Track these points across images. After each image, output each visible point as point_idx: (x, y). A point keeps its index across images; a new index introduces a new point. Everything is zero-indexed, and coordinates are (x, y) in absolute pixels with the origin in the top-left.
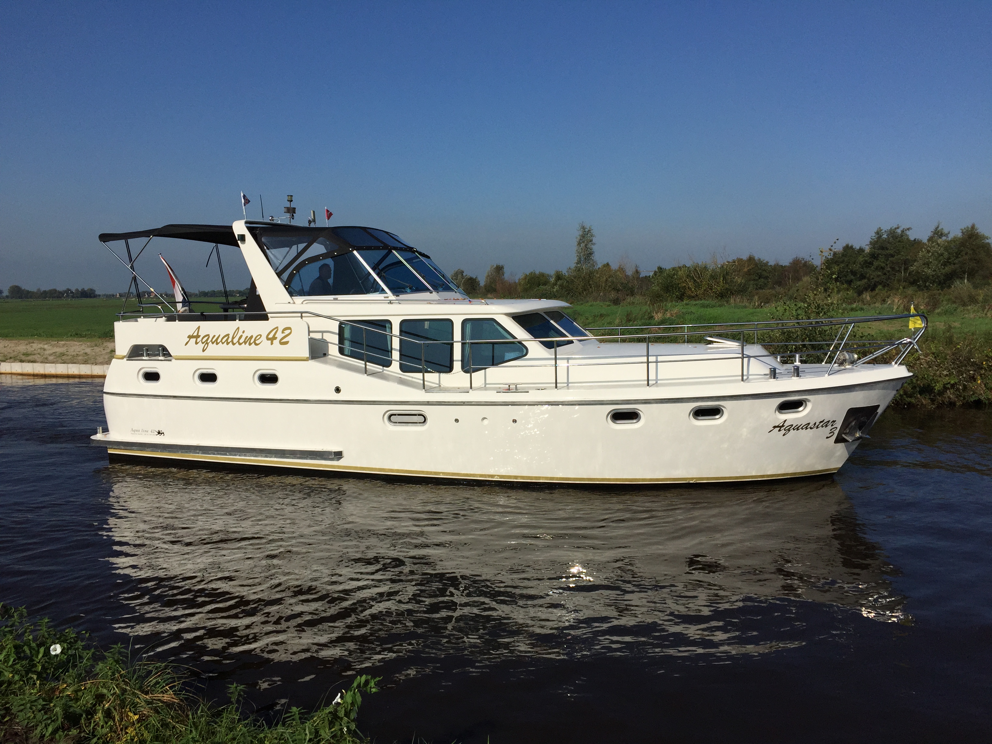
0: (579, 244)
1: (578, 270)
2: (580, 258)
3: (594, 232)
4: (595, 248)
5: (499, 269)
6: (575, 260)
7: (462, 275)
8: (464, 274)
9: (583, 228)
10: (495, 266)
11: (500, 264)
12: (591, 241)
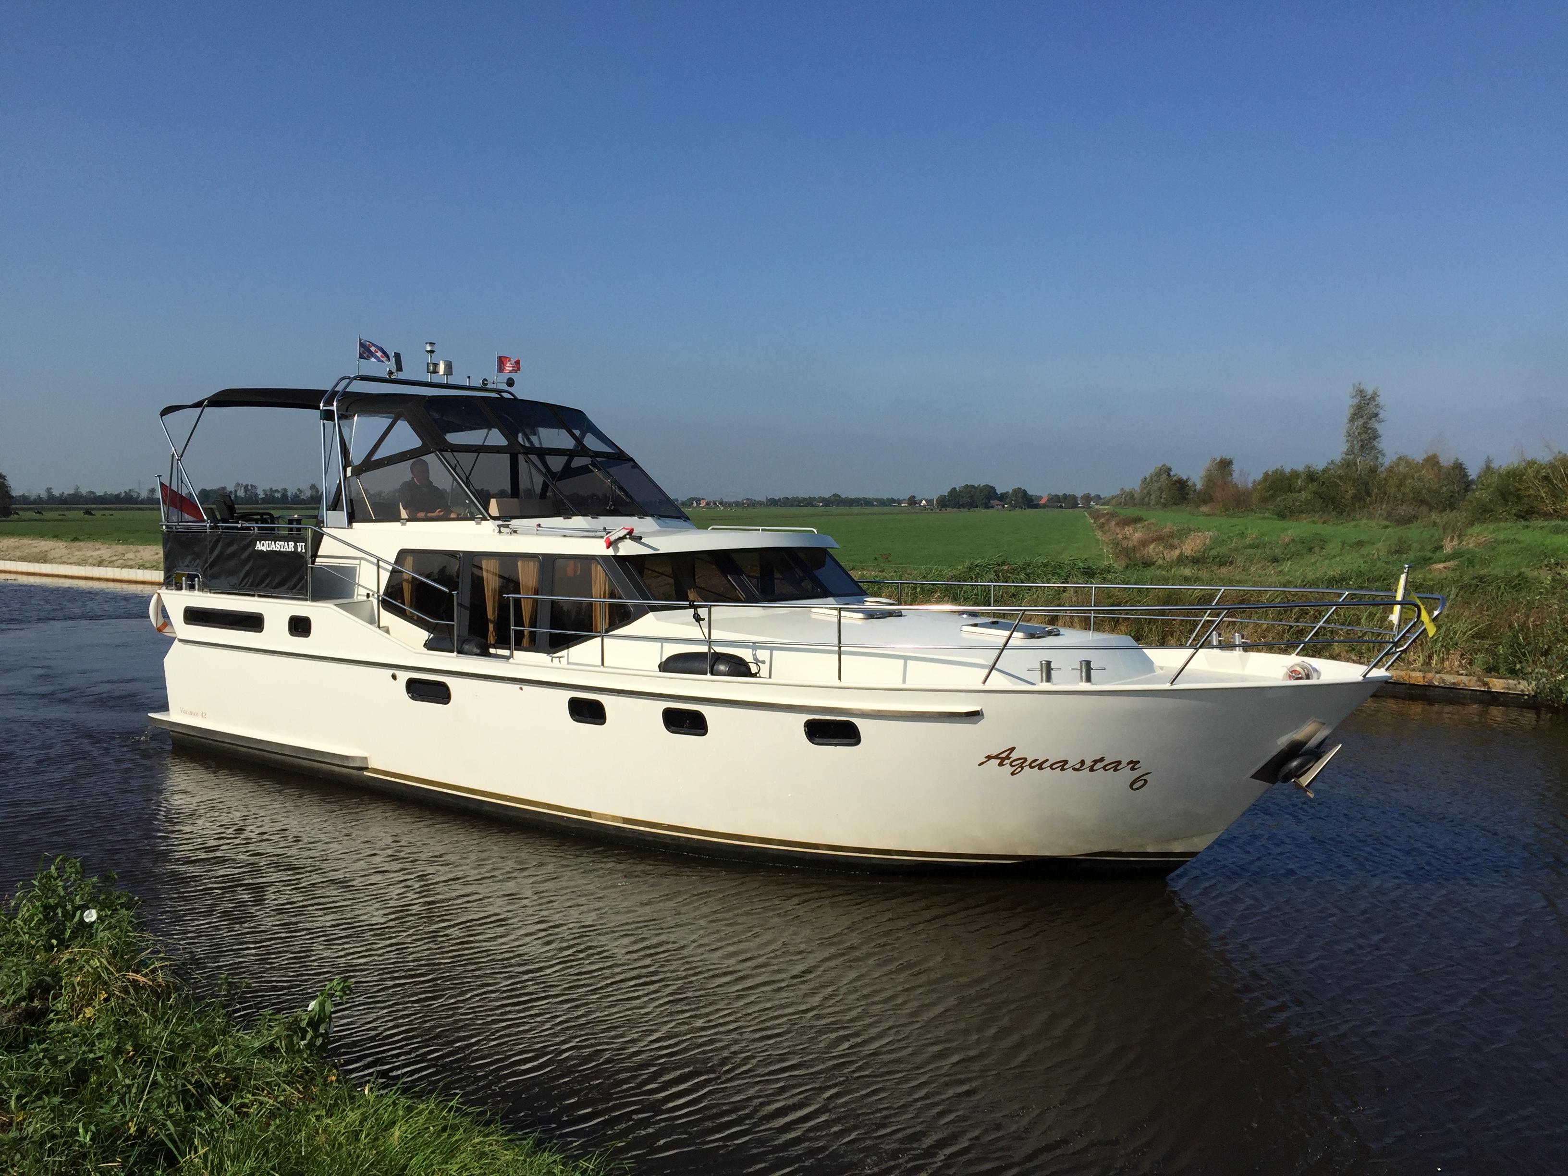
0: (1352, 419)
1: (1348, 465)
2: (1352, 446)
3: (1380, 400)
4: (1380, 428)
5: (1225, 465)
6: (1345, 447)
7: (1169, 475)
8: (1172, 473)
9: (1361, 393)
10: (1218, 460)
11: (1228, 458)
12: (1377, 415)
